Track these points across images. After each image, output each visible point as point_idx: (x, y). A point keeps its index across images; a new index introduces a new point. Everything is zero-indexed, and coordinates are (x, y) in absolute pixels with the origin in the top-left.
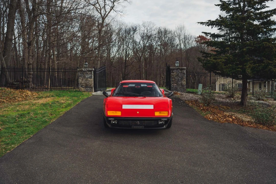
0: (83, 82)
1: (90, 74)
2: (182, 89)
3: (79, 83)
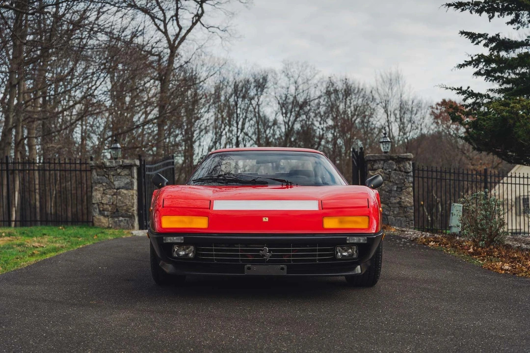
0: (104, 201)
1: (126, 175)
2: (402, 219)
3: (93, 202)
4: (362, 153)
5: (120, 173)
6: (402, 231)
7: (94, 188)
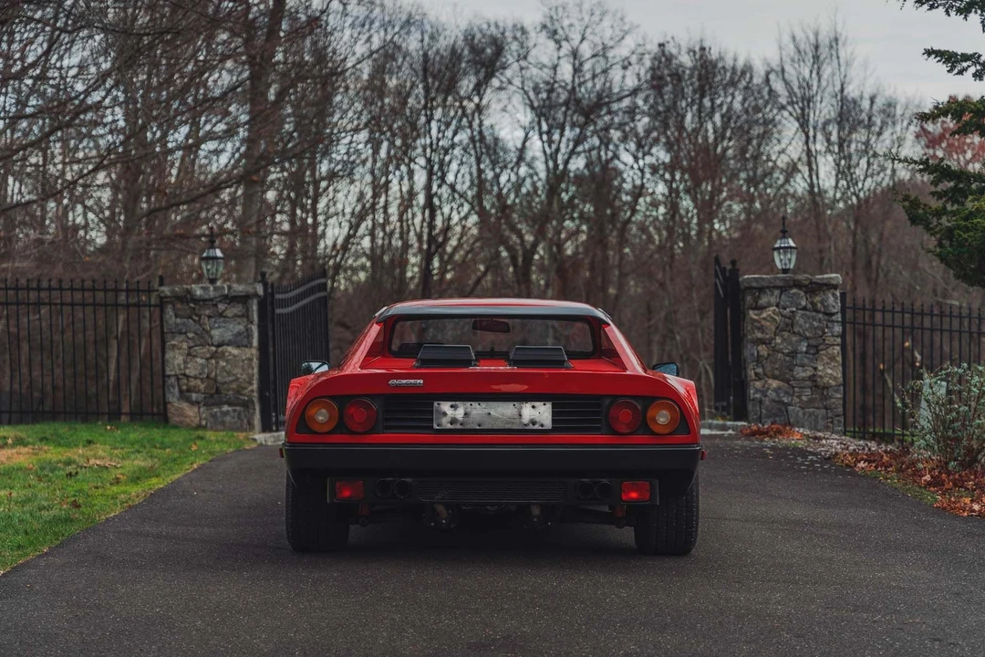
0: (191, 371)
1: (236, 316)
2: (817, 411)
3: (168, 373)
4: (735, 273)
5: (224, 311)
6: (816, 438)
7: (168, 344)
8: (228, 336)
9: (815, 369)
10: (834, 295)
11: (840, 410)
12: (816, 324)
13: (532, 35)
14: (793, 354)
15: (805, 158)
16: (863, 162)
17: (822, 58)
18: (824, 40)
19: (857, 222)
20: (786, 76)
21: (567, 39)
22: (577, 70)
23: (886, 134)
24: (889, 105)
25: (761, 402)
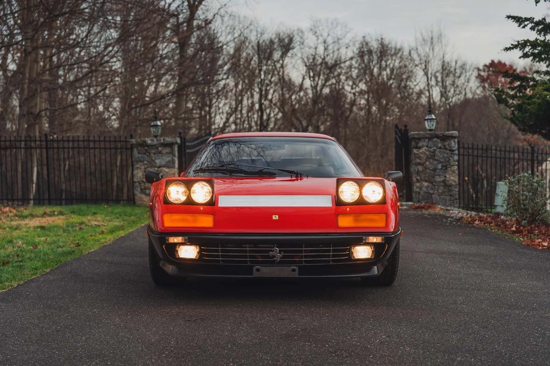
1: (167, 153)
2: (446, 197)
3: (135, 180)
4: (406, 131)
5: (161, 151)
6: (447, 210)
7: (135, 167)
8: (163, 163)
9: (445, 177)
10: (454, 141)
11: (457, 197)
12: (445, 155)
13: (306, 33)
14: (435, 170)
15: (427, 88)
16: (452, 91)
17: (434, 43)
18: (435, 35)
19: (449, 116)
20: (418, 51)
21: (321, 35)
22: (326, 49)
23: (462, 78)
24: (464, 64)
25: (419, 193)
